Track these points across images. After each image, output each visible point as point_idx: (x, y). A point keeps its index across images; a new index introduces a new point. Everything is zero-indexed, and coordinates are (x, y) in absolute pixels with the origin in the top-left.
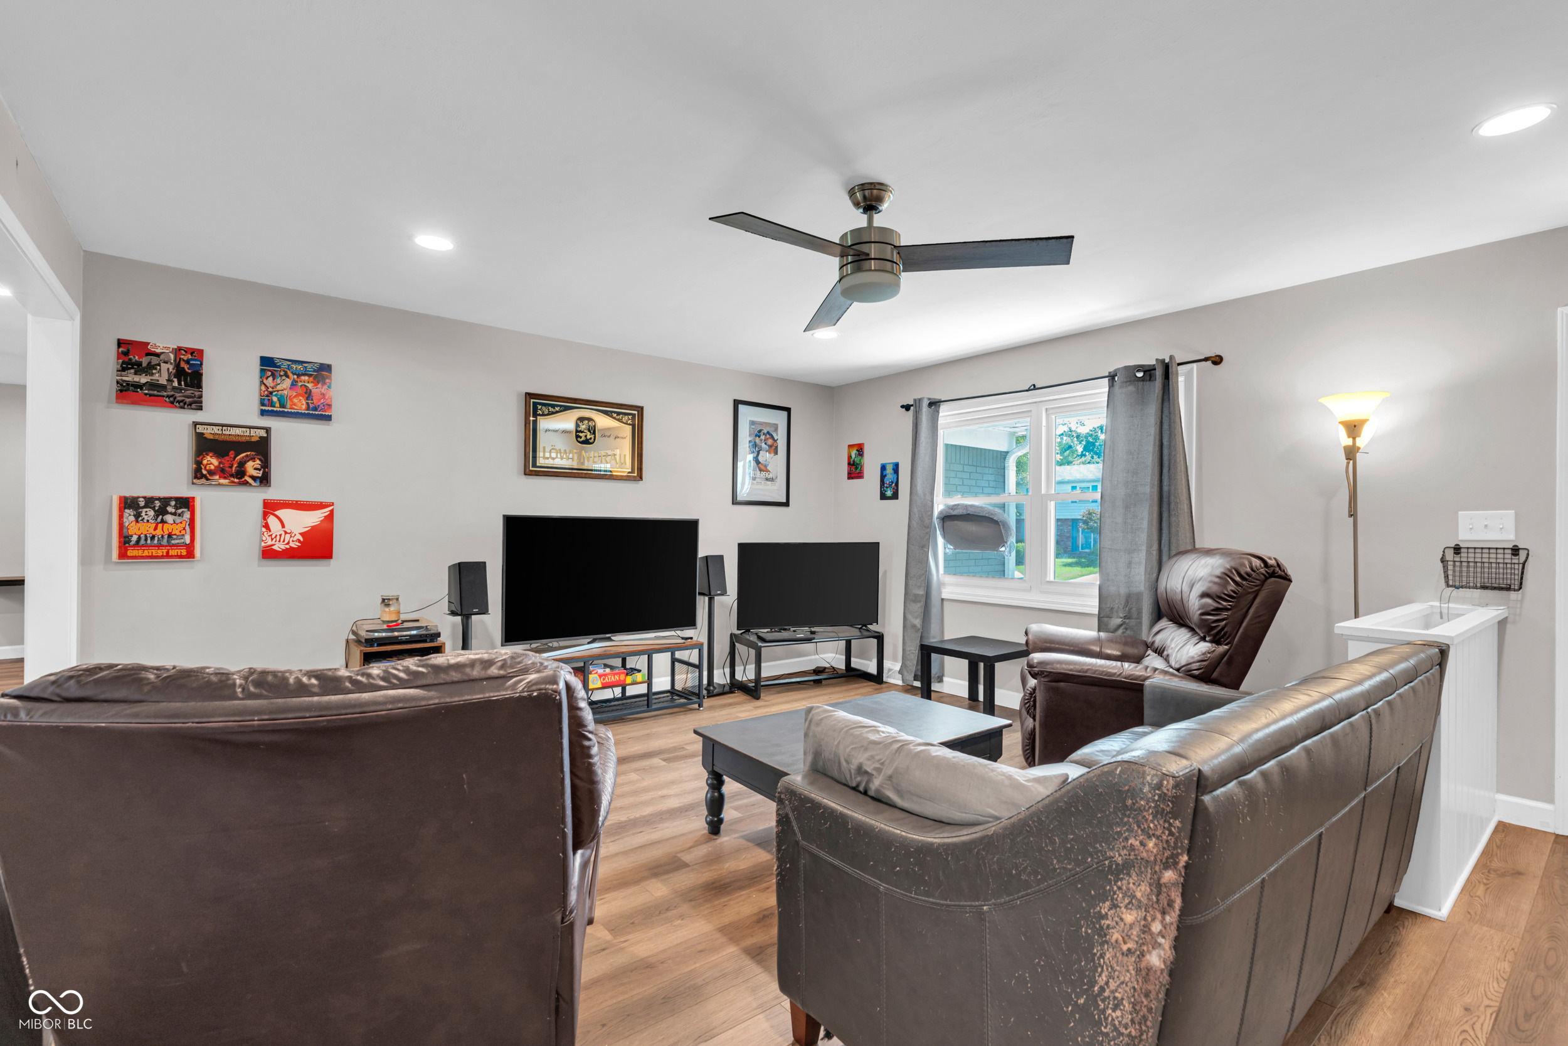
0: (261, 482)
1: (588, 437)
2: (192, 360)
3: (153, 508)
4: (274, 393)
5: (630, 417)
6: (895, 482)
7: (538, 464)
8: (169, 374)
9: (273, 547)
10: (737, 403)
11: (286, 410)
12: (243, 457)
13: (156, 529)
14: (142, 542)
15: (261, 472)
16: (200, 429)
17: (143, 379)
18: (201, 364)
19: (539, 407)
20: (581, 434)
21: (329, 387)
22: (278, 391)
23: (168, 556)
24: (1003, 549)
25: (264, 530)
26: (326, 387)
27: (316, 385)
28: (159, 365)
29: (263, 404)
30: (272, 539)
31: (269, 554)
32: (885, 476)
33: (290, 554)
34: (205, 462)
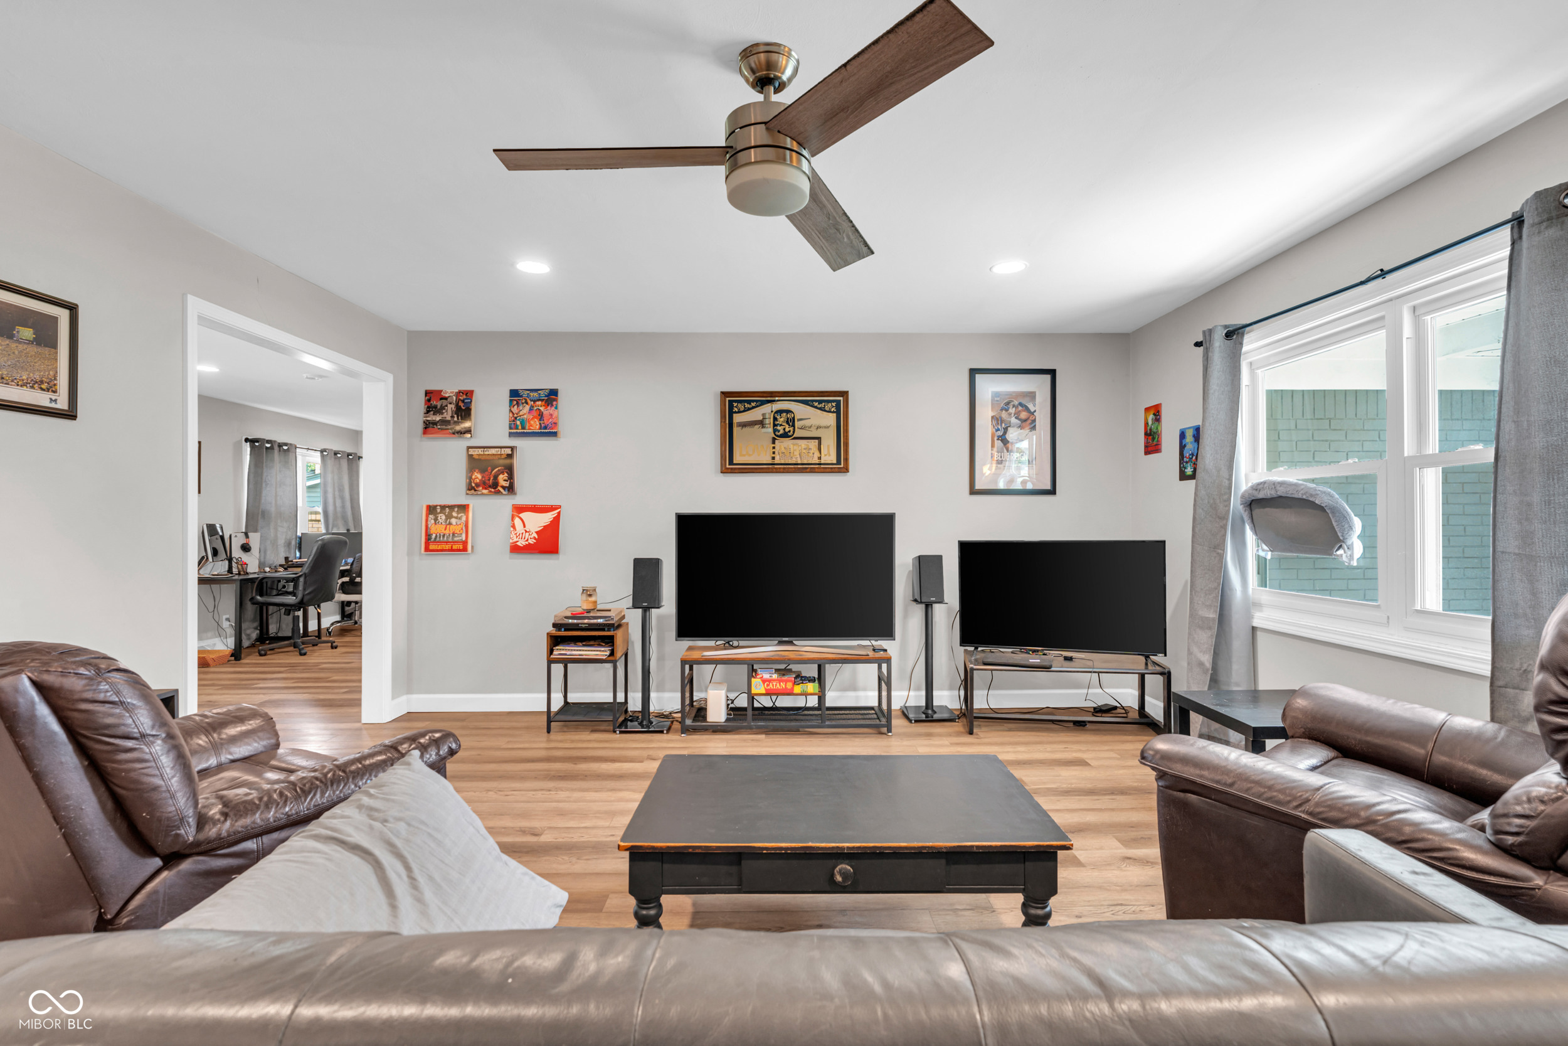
0: (508, 491)
1: (787, 430)
2: (466, 399)
3: (445, 514)
4: (518, 418)
5: (834, 404)
6: (1195, 454)
7: (735, 462)
8: (452, 412)
9: (517, 543)
10: (973, 372)
11: (525, 431)
12: (496, 472)
13: (445, 529)
14: (438, 539)
15: (508, 483)
16: (471, 452)
17: (438, 418)
18: (471, 401)
19: (735, 404)
20: (779, 428)
21: (556, 408)
22: (520, 416)
23: (452, 550)
24: (1340, 552)
25: (512, 529)
26: (553, 408)
27: (546, 408)
28: (447, 406)
29: (510, 428)
30: (517, 537)
31: (515, 549)
32: (1185, 446)
33: (528, 549)
34: (473, 477)
